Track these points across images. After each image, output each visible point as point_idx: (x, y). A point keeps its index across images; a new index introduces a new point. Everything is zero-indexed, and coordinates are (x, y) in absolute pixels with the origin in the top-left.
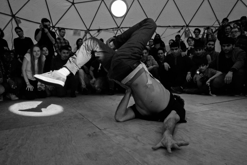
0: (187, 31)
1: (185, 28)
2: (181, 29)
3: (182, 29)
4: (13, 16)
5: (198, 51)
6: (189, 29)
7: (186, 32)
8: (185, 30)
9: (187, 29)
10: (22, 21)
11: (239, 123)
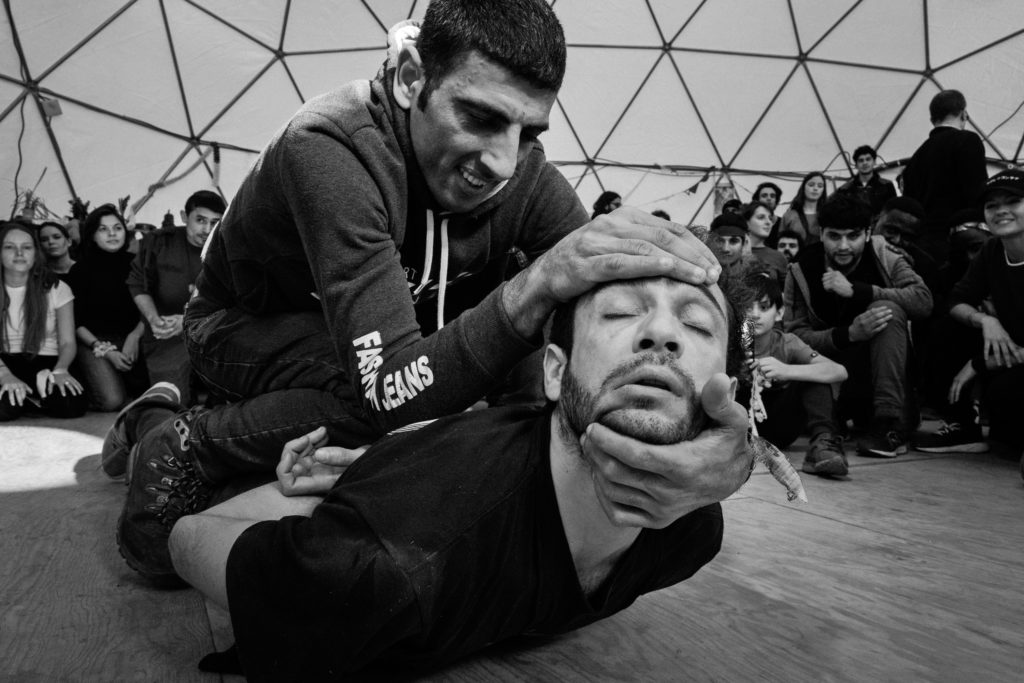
0: (725, 188)
1: (717, 178)
2: (700, 179)
3: (705, 179)
4: (31, 86)
5: (727, 242)
6: (731, 182)
7: (721, 191)
8: (717, 183)
9: (724, 181)
10: (63, 105)
11: (838, 561)
